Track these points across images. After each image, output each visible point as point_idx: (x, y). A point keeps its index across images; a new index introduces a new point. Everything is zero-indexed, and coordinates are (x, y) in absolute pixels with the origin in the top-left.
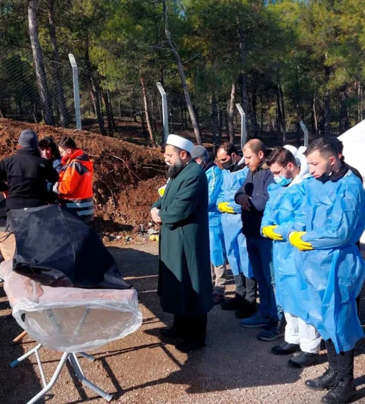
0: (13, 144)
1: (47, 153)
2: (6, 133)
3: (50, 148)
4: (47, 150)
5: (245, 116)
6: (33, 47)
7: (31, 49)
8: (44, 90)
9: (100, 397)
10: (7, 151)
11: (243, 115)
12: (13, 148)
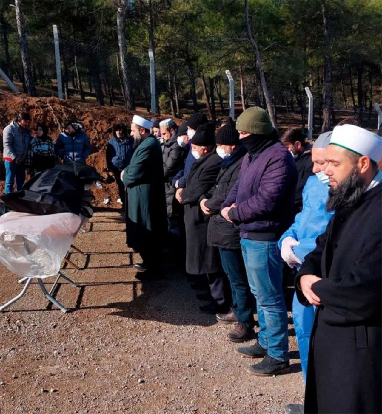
0: (94, 124)
1: (119, 133)
2: (90, 115)
3: (122, 130)
4: (120, 131)
5: (312, 99)
6: (120, 45)
7: (118, 46)
8: (127, 80)
9: (59, 309)
10: (89, 129)
11: (311, 98)
12: (93, 127)
